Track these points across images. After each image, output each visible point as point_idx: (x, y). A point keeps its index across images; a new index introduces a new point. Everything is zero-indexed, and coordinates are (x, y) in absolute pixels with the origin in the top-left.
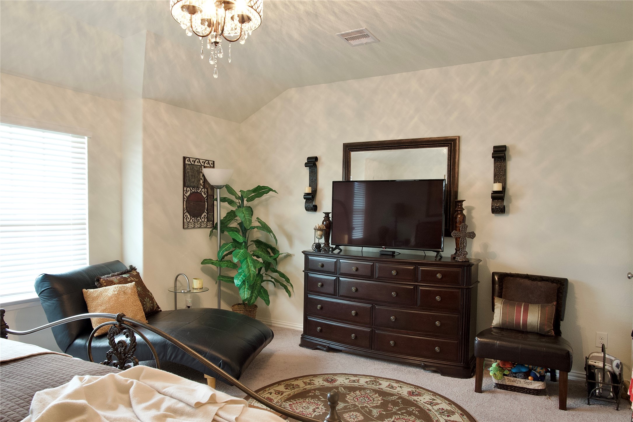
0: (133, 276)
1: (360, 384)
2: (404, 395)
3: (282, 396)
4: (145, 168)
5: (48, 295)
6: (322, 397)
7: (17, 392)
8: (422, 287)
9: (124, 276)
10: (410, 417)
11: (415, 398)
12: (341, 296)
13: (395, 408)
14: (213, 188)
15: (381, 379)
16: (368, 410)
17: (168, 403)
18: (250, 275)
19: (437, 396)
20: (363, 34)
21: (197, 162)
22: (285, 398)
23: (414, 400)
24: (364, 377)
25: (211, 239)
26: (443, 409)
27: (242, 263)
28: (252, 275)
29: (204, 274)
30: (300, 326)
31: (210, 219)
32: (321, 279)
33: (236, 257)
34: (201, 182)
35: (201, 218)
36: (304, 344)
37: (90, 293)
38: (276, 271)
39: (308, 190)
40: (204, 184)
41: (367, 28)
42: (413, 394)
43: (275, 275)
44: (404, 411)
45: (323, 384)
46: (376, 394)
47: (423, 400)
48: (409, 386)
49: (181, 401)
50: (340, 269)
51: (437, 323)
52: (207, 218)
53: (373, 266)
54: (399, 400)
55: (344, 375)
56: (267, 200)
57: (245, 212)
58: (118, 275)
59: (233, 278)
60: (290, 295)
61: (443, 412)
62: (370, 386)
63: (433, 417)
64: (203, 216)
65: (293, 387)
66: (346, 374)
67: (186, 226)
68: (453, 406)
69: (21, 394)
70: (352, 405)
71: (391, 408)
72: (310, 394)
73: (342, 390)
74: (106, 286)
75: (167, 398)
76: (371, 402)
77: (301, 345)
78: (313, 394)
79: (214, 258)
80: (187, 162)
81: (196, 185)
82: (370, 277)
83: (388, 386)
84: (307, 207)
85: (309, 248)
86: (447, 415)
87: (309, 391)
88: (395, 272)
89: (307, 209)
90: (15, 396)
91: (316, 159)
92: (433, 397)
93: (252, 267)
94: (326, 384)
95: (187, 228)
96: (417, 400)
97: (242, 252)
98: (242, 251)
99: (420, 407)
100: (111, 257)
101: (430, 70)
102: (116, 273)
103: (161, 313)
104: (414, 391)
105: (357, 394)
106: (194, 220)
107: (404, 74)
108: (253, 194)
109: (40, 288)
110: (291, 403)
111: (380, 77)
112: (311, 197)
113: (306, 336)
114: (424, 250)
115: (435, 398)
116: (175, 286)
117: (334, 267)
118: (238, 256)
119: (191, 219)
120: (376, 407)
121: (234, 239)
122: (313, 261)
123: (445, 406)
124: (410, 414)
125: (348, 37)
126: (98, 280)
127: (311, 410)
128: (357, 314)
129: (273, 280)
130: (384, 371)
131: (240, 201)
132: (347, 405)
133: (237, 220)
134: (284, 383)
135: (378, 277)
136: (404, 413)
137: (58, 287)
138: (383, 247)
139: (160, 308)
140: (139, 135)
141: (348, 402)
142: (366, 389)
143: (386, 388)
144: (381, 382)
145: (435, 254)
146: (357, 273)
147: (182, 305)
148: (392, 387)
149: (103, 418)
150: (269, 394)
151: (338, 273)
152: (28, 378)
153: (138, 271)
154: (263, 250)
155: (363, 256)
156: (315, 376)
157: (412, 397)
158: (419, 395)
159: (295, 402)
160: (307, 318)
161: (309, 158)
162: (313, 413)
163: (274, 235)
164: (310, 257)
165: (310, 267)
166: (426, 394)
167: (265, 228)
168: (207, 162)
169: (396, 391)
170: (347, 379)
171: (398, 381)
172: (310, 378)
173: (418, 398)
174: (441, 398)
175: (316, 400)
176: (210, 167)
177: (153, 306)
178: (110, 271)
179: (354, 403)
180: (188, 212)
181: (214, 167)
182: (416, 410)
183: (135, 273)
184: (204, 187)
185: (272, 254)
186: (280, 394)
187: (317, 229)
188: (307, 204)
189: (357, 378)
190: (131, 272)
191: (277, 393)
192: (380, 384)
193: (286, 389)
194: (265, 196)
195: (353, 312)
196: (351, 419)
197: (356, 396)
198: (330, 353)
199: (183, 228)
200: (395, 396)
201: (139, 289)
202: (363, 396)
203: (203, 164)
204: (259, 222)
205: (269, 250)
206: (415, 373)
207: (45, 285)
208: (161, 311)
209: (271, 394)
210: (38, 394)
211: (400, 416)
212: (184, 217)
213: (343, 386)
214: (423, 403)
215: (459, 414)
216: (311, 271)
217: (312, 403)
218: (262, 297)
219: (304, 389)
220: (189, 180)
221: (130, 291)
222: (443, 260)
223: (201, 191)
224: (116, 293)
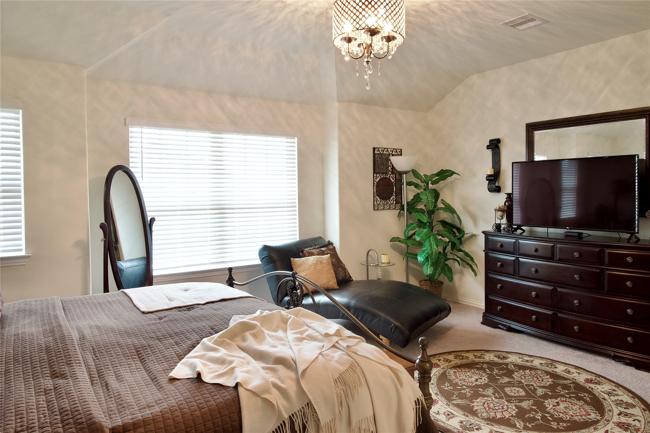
0: (330, 250)
1: (533, 365)
2: (579, 381)
3: (450, 364)
4: (340, 160)
5: (266, 261)
6: (488, 370)
7: (226, 316)
8: (609, 271)
9: (322, 249)
10: (579, 402)
11: (592, 386)
12: (521, 277)
13: (564, 391)
14: (401, 174)
15: (558, 363)
16: (533, 388)
17: (310, 332)
18: (432, 252)
19: (620, 388)
20: (528, 19)
21: (386, 151)
22: (452, 366)
23: (589, 388)
24: (540, 359)
25: (399, 219)
26: (622, 401)
27: (425, 242)
28: (434, 253)
29: (393, 251)
30: (482, 305)
31: (399, 201)
32: (501, 259)
33: (418, 236)
34: (390, 168)
35: (390, 201)
36: (486, 322)
37: (296, 261)
38: (461, 251)
39: (490, 171)
40: (392, 171)
41: (529, 13)
42: (591, 382)
43: (461, 254)
44: (574, 395)
45: (493, 360)
46: (547, 375)
47: (600, 389)
48: (589, 374)
49: (318, 332)
50: (519, 249)
51: (629, 311)
52: (395, 200)
53: (553, 247)
54: (572, 385)
55: (518, 355)
56: (452, 182)
57: (428, 195)
58: (318, 248)
59: (417, 255)
60: (476, 274)
61: (620, 404)
62: (543, 368)
63: (605, 406)
64: (391, 199)
65: (462, 358)
66: (520, 354)
67: (376, 208)
68: (636, 400)
69: (228, 317)
70: (517, 381)
71: (560, 390)
72: (477, 366)
73: (511, 367)
74: (307, 256)
75: (310, 329)
76: (538, 382)
77: (482, 323)
78: (480, 366)
79: (402, 237)
80: (376, 152)
81: (385, 172)
82: (551, 258)
83: (564, 370)
84: (490, 188)
85: (490, 228)
86: (625, 407)
87: (477, 363)
88: (577, 254)
89: (490, 190)
90: (224, 318)
91: (499, 141)
92: (614, 388)
93: (435, 245)
94: (496, 360)
95: (377, 210)
96: (594, 388)
97: (425, 232)
98: (425, 230)
99: (594, 395)
100: (315, 234)
101: (622, 37)
102: (317, 247)
103: (353, 281)
104: (594, 379)
105: (526, 373)
106: (383, 203)
107: (591, 46)
108: (437, 178)
109: (261, 256)
110: (456, 371)
111: (564, 52)
112: (493, 178)
113: (488, 315)
114: (618, 232)
115: (616, 389)
116: (367, 260)
117: (513, 248)
118: (421, 235)
119: (380, 201)
120: (543, 387)
121: (419, 220)
122: (493, 240)
123: (626, 398)
124: (579, 399)
125: (514, 25)
126: (302, 252)
127: (473, 379)
128: (537, 295)
129: (459, 259)
130: (566, 356)
131: (425, 184)
132: (512, 380)
133: (423, 202)
134: (455, 353)
135: (559, 259)
136: (573, 397)
137: (274, 256)
138: (567, 228)
139: (352, 278)
140: (336, 133)
141: (513, 378)
142: (538, 369)
143: (561, 372)
144: (557, 365)
145: (628, 236)
146: (535, 254)
147: (373, 276)
148: (569, 372)
149: (266, 335)
150: (438, 360)
151: (517, 253)
152: (235, 309)
153: (334, 245)
154: (449, 230)
155: (549, 237)
156: (487, 351)
157: (588, 384)
158: (599, 383)
159: (460, 371)
160: (488, 297)
161: (491, 141)
162: (474, 382)
163: (458, 215)
164: (489, 237)
165: (490, 247)
166: (607, 384)
167: (449, 209)
168: (395, 150)
169: (572, 376)
170: (520, 358)
171: (577, 368)
172: (482, 352)
173: (595, 387)
174: (625, 390)
175: (481, 372)
176: (398, 155)
177: (345, 276)
178: (313, 245)
179: (520, 380)
180: (377, 195)
181: (401, 155)
182: (588, 397)
183: (331, 247)
184: (392, 173)
185: (457, 234)
186: (448, 362)
187: (498, 210)
188: (490, 185)
189: (532, 359)
190: (329, 246)
191: (445, 361)
192: (556, 368)
193: (455, 358)
194: (449, 179)
195: (533, 293)
196: (511, 393)
197: (524, 374)
198: (512, 333)
199: (374, 210)
200: (569, 381)
201: (334, 260)
202: (532, 376)
203: (391, 153)
204: (443, 203)
205: (455, 230)
206: (603, 363)
207: (265, 253)
208: (352, 280)
209: (439, 361)
210: (235, 317)
211: (567, 399)
212: (374, 200)
213: (514, 363)
214: (600, 392)
215: (641, 409)
216: (491, 251)
217: (477, 374)
218: (446, 274)
219: (472, 361)
220: (379, 168)
221: (325, 262)
222: (640, 243)
223: (389, 177)
224: (315, 262)
